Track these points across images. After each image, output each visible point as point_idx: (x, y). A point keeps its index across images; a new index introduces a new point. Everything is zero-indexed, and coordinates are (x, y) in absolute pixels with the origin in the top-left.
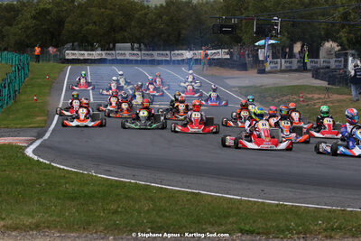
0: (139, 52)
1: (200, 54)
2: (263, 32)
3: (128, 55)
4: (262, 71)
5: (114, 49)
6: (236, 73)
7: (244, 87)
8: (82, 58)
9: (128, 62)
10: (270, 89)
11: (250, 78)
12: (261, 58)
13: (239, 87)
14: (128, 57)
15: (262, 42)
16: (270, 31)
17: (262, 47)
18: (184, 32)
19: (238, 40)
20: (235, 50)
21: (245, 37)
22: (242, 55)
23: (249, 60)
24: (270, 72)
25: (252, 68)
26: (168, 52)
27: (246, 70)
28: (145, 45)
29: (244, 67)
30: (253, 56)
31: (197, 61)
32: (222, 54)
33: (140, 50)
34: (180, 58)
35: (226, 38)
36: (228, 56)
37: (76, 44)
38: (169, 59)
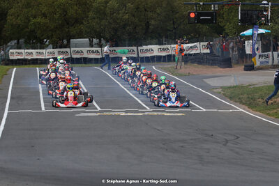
0: (99, 49)
1: (173, 48)
2: (250, 20)
3: (86, 52)
4: (250, 68)
5: (68, 46)
6: (218, 70)
7: (229, 88)
8: (29, 58)
9: (86, 61)
10: (260, 89)
11: (235, 77)
12: (248, 51)
13: (221, 87)
14: (86, 55)
15: (248, 32)
16: (259, 18)
17: (249, 38)
18: (153, 22)
19: (219, 31)
20: (217, 42)
21: (228, 27)
22: (225, 49)
23: (234, 54)
24: (259, 69)
25: (238, 63)
26: (135, 48)
27: (231, 67)
28: (107, 41)
29: (227, 63)
30: (239, 49)
31: (170, 58)
32: (200, 48)
33: (101, 46)
34: (148, 55)
35: (205, 28)
36: (208, 51)
37: (22, 41)
38: (135, 56)
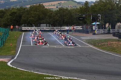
0: (49, 27)
1: (71, 28)
2: (94, 20)
3: (45, 28)
4: (94, 34)
5: (40, 26)
6: (85, 35)
7: (88, 40)
8: (28, 29)
9: (45, 31)
10: (97, 40)
11: (90, 37)
12: (94, 29)
13: (86, 40)
14: (45, 29)
15: (94, 23)
16: (97, 19)
17: (94, 25)
18: (65, 20)
19: (85, 23)
20: (84, 26)
21: (88, 22)
22: (87, 28)
23: (89, 30)
24: (97, 34)
25: (91, 32)
26: (60, 27)
27: (88, 34)
28: (51, 25)
29: (87, 32)
30: (91, 28)
31: (70, 31)
32: (79, 28)
33: (50, 27)
34: (64, 29)
35: (81, 22)
36: (82, 29)
37: (26, 24)
38: (60, 30)
